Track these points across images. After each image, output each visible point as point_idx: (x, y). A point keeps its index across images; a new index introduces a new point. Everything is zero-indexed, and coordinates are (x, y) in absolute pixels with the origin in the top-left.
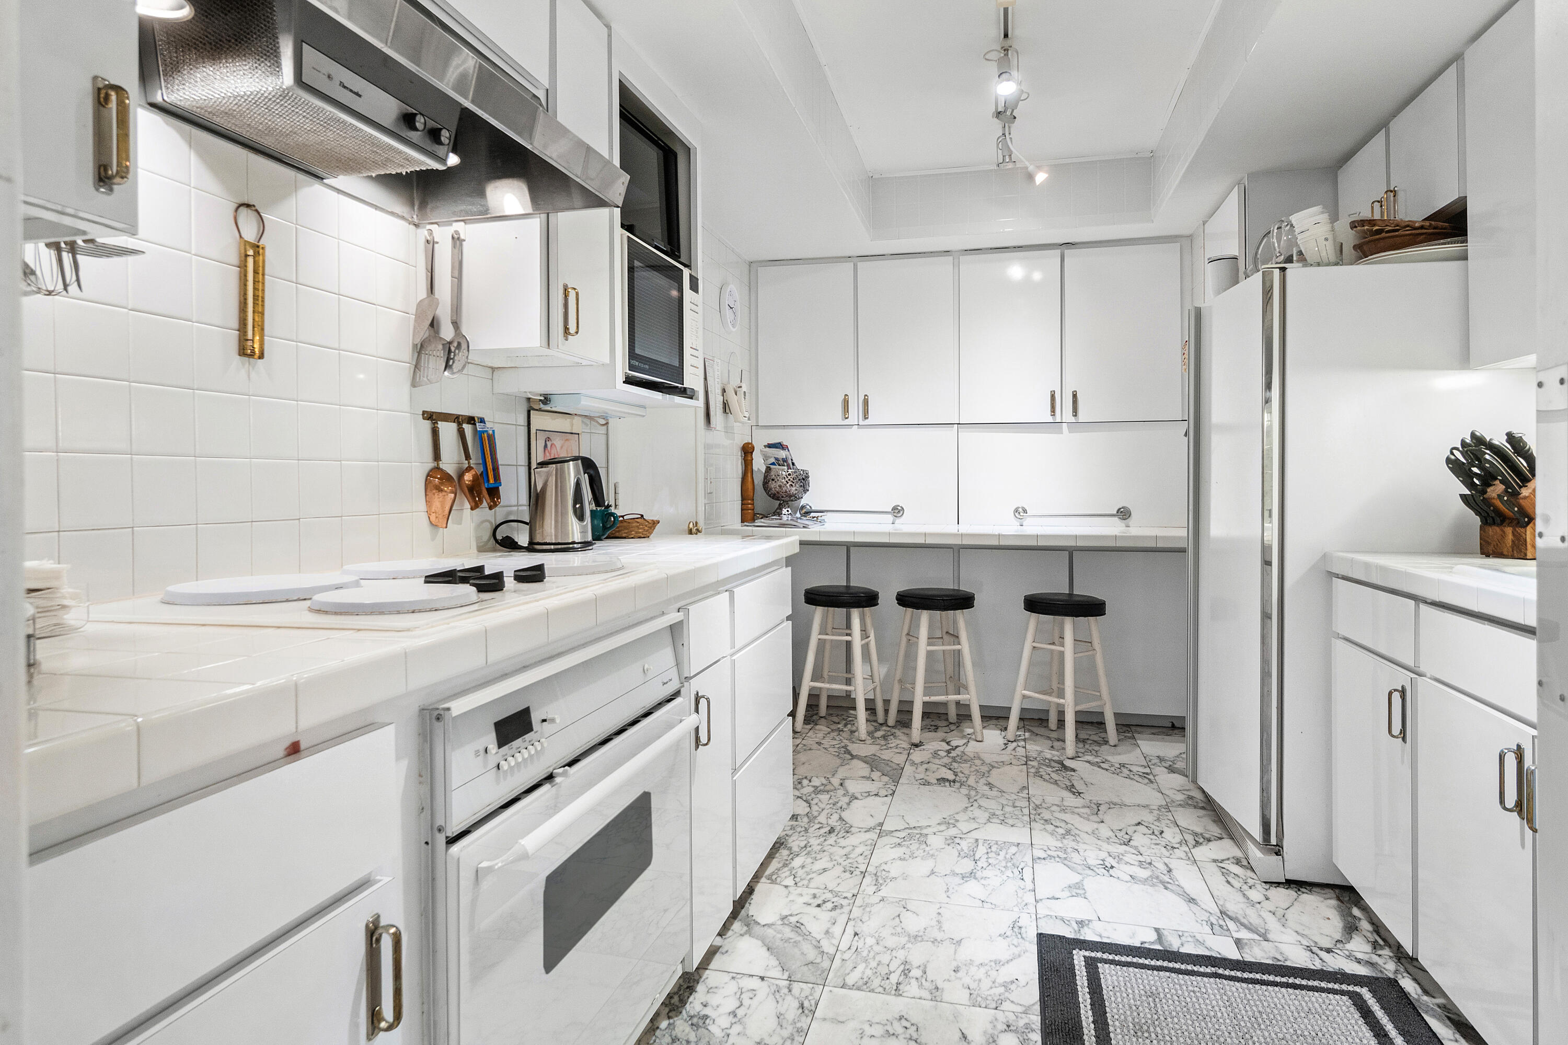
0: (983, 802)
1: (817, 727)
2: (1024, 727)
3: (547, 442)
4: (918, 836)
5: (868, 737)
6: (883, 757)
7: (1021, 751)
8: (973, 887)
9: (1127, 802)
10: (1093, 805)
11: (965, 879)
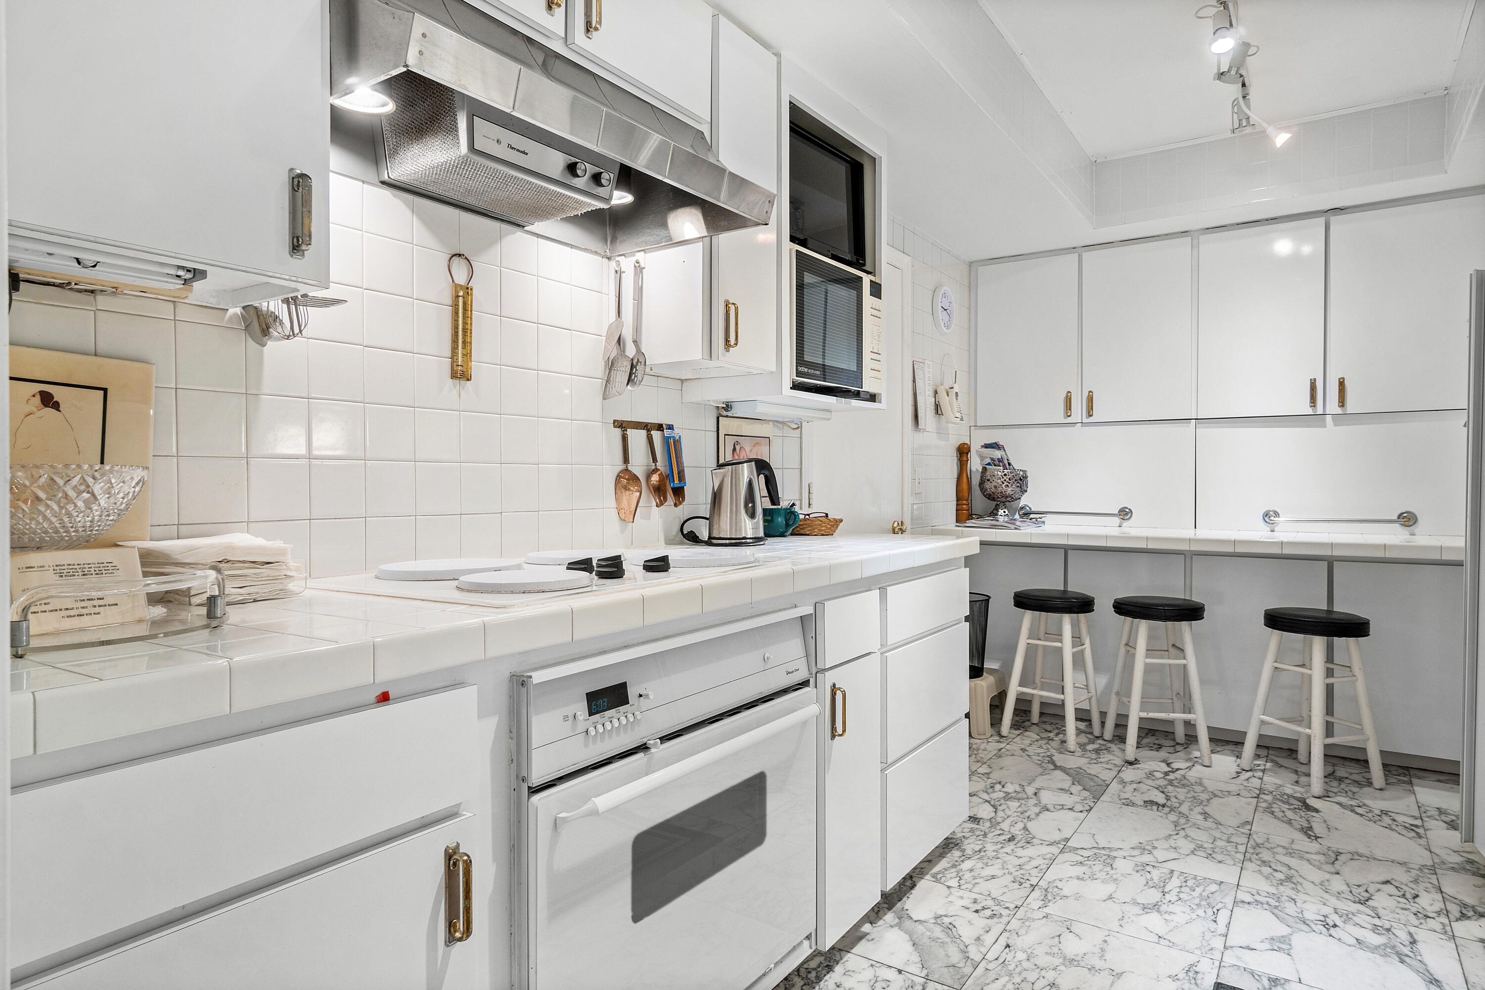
0: (1192, 832)
1: (1027, 733)
2: (1267, 756)
3: (736, 446)
4: (1105, 857)
5: (1079, 749)
6: (1089, 771)
7: (1256, 783)
8: (1154, 921)
9: (1379, 854)
10: (1330, 853)
11: (1146, 910)
